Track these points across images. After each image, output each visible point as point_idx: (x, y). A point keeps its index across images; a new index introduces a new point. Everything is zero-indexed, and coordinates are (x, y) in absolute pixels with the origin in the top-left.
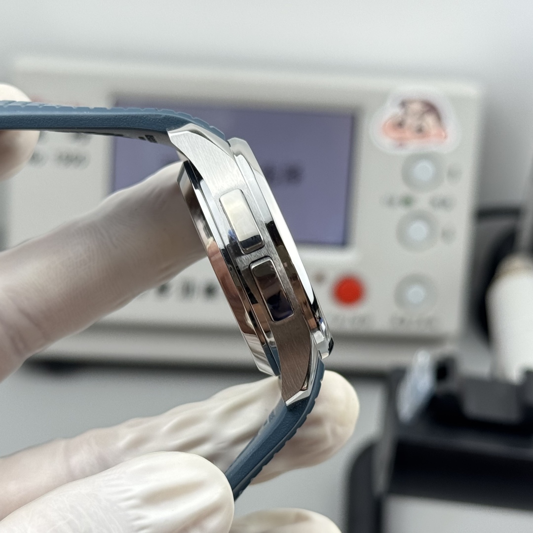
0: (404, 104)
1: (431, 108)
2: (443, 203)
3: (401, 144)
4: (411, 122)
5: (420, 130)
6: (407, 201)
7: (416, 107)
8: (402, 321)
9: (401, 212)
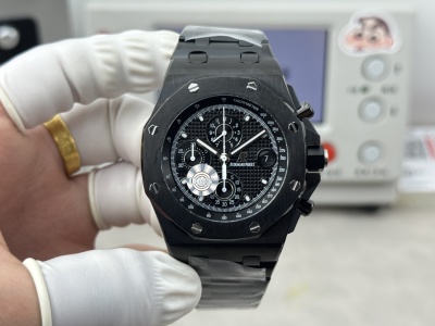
0: (362, 21)
1: (381, 23)
2: (391, 90)
3: (360, 49)
4: (367, 33)
5: (374, 39)
6: (365, 90)
7: (370, 23)
8: (363, 172)
9: (361, 97)
